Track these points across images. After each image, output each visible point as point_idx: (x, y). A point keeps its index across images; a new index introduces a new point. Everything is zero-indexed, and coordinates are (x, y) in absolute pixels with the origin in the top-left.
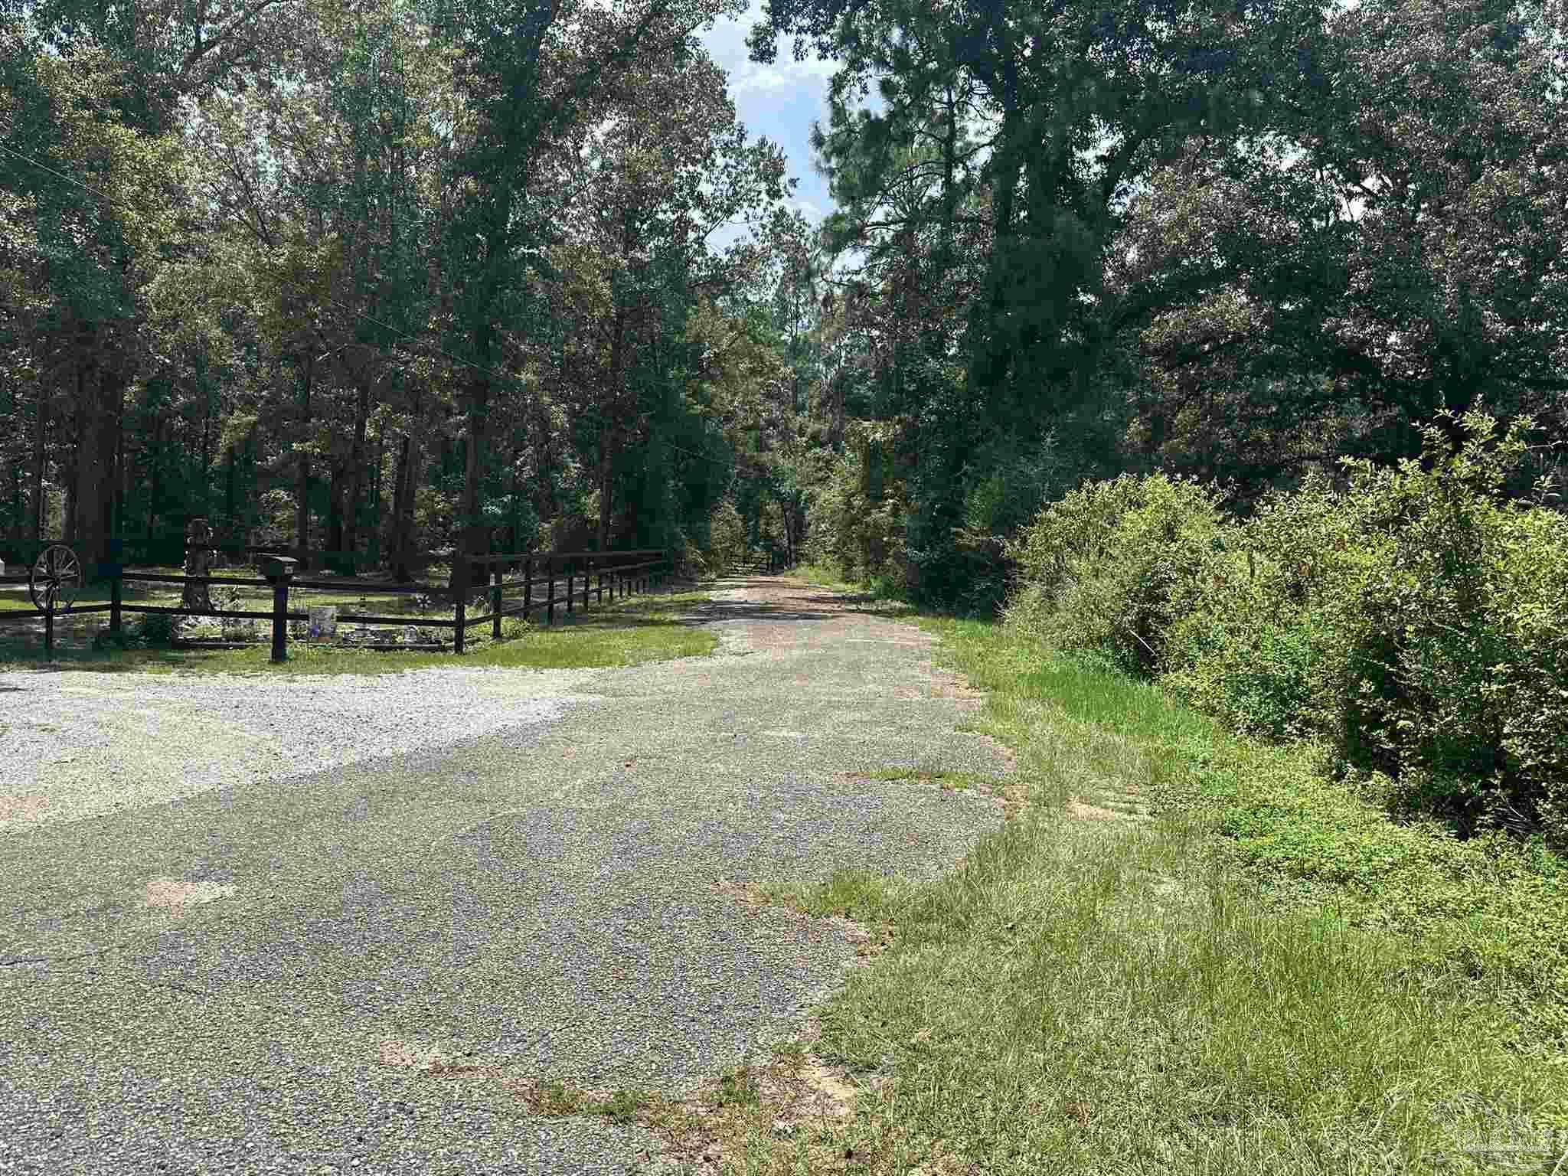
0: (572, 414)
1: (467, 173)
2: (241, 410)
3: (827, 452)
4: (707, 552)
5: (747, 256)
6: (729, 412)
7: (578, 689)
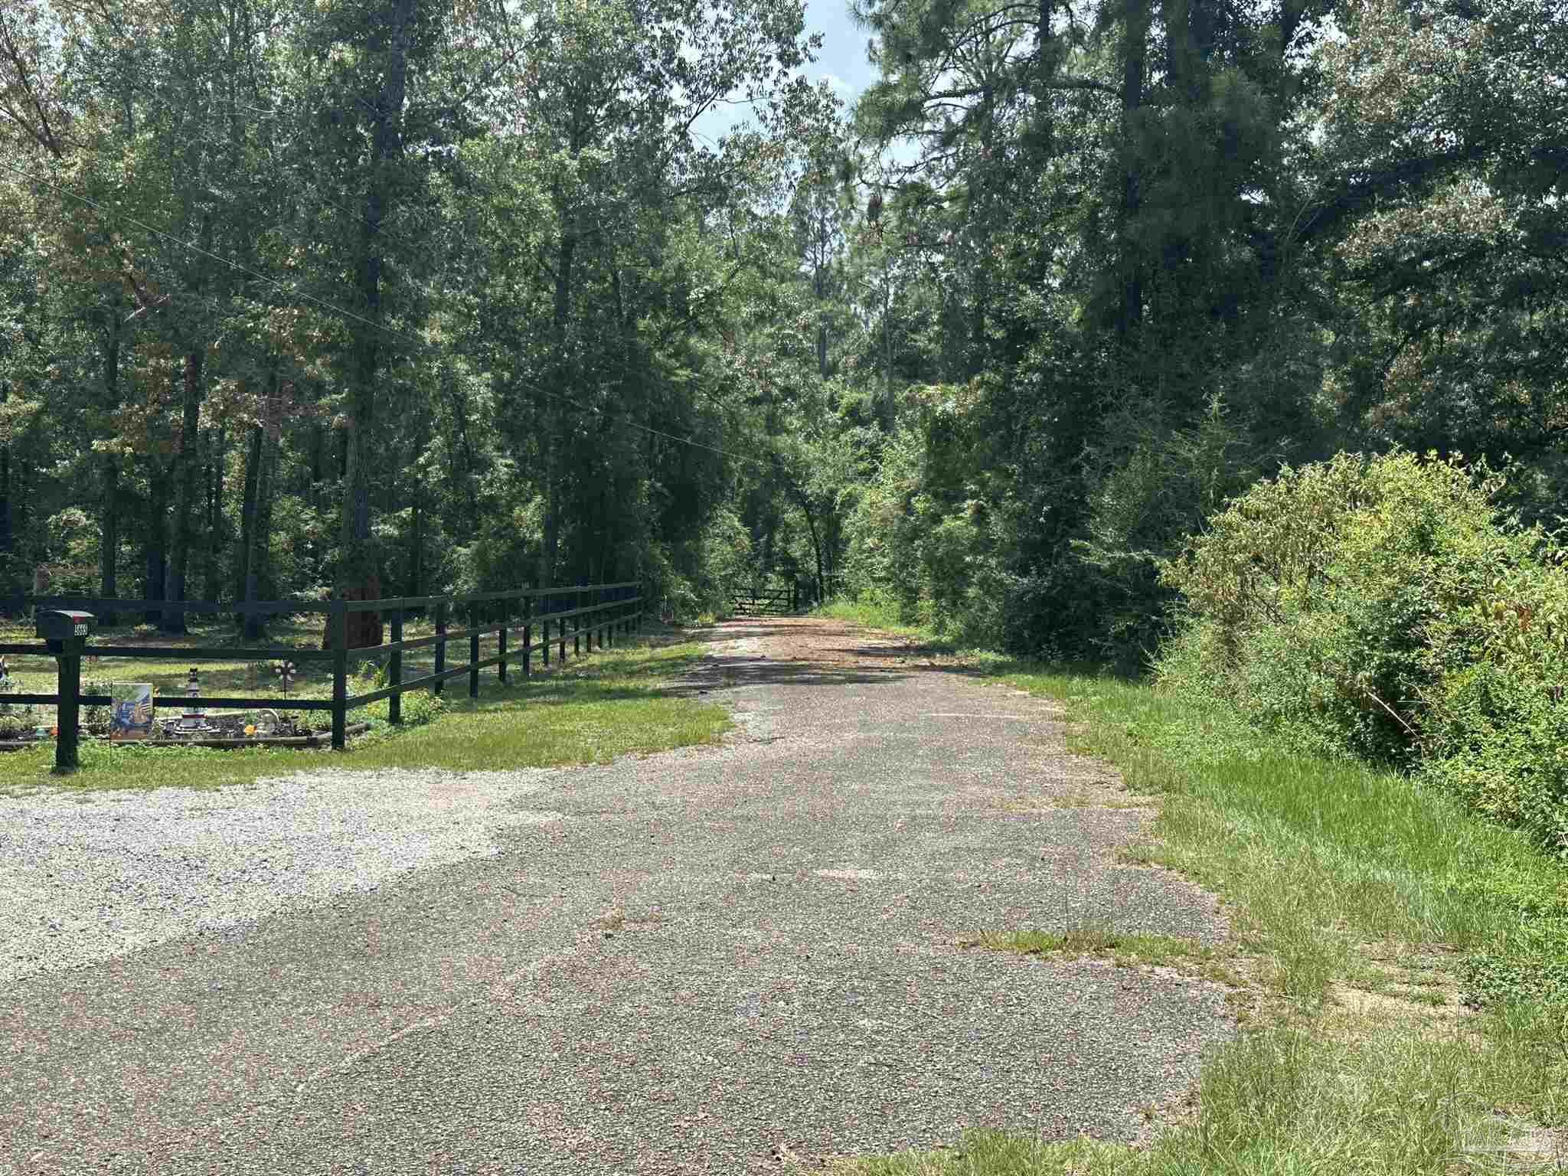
0: (498, 386)
1: (342, 37)
2: (17, 393)
3: (872, 433)
4: (702, 584)
5: (751, 149)
6: (727, 378)
7: (522, 803)
